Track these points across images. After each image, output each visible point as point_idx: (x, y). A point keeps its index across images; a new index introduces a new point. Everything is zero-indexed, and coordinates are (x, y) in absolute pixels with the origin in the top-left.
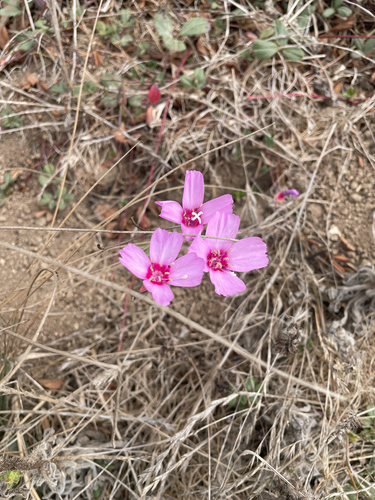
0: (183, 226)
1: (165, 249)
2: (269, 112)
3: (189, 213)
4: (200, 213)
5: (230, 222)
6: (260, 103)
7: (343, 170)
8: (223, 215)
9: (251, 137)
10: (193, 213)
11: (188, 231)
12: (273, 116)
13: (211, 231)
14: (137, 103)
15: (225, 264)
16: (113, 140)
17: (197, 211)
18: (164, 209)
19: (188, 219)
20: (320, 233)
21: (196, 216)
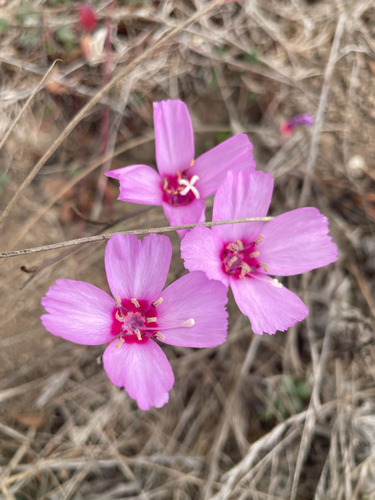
0: (167, 208)
1: (139, 269)
2: (245, 21)
3: (173, 181)
4: (195, 179)
5: (254, 186)
6: (231, 9)
7: (353, 81)
8: (240, 176)
9: (228, 58)
10: (182, 181)
11: (177, 216)
12: (251, 24)
13: (222, 210)
14: (67, 35)
15: (254, 264)
16: (44, 90)
17: (187, 175)
18: (124, 185)
19: (173, 193)
20: (339, 168)
21: (188, 186)
